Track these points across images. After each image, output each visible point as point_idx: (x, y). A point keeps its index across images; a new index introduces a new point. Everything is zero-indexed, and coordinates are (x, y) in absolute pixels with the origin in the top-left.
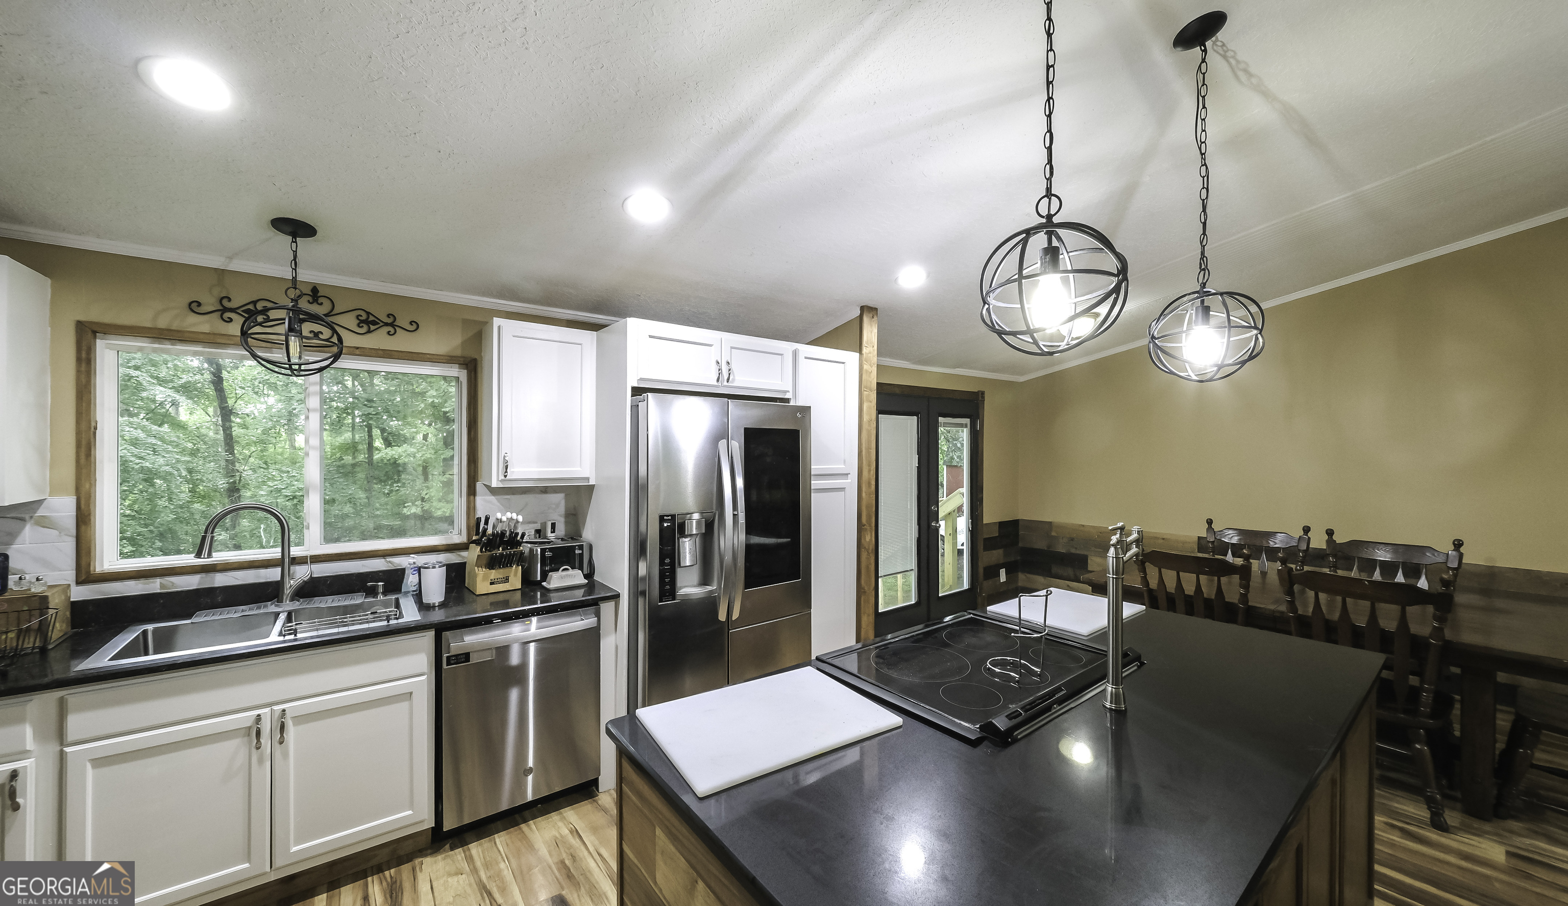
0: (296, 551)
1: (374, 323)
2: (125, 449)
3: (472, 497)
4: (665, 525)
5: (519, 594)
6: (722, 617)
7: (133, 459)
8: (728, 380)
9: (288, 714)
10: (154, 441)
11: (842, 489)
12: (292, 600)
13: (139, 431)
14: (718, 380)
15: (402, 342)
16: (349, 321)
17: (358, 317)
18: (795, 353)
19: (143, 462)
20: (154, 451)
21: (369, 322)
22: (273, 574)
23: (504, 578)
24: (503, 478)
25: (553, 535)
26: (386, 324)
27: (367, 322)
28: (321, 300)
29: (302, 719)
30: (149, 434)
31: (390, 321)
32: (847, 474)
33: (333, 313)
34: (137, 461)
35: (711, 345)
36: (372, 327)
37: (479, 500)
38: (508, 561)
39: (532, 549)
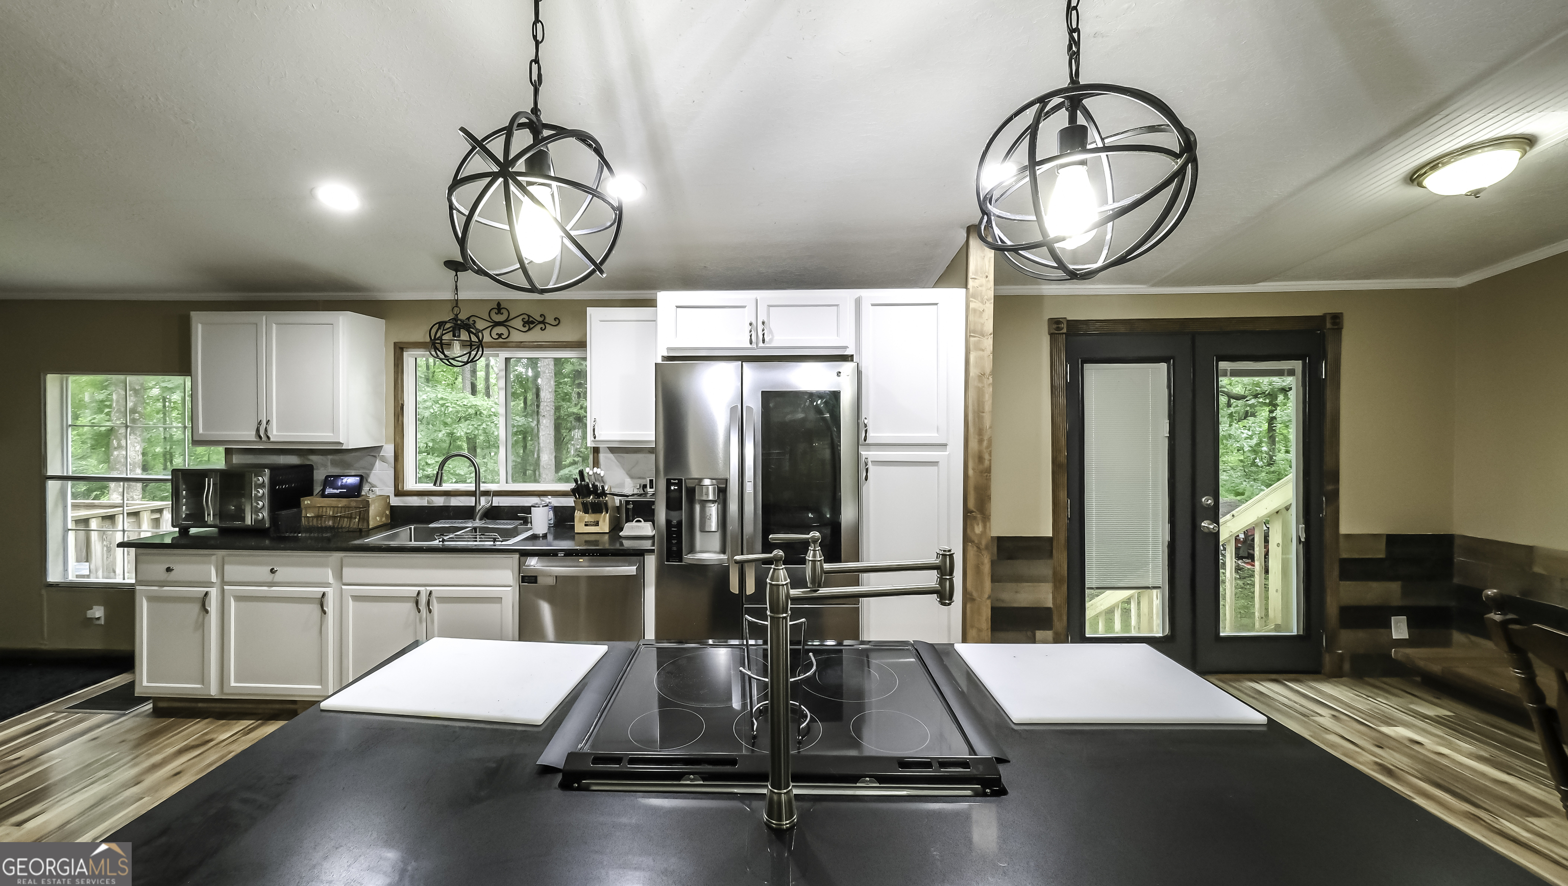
0: (484, 487)
1: (532, 323)
3: (596, 455)
4: (672, 488)
5: (607, 537)
6: (734, 588)
8: (764, 341)
9: (434, 595)
11: (935, 463)
12: (481, 519)
14: (751, 343)
15: (551, 334)
16: (518, 323)
17: (523, 320)
18: (858, 302)
21: (530, 323)
22: (470, 501)
23: (595, 522)
24: (594, 439)
25: (652, 490)
26: (540, 322)
27: (528, 322)
28: (503, 311)
29: (443, 600)
31: (541, 319)
32: (945, 445)
33: (509, 319)
35: (744, 307)
36: (532, 326)
37: (602, 456)
38: (597, 508)
39: (620, 501)
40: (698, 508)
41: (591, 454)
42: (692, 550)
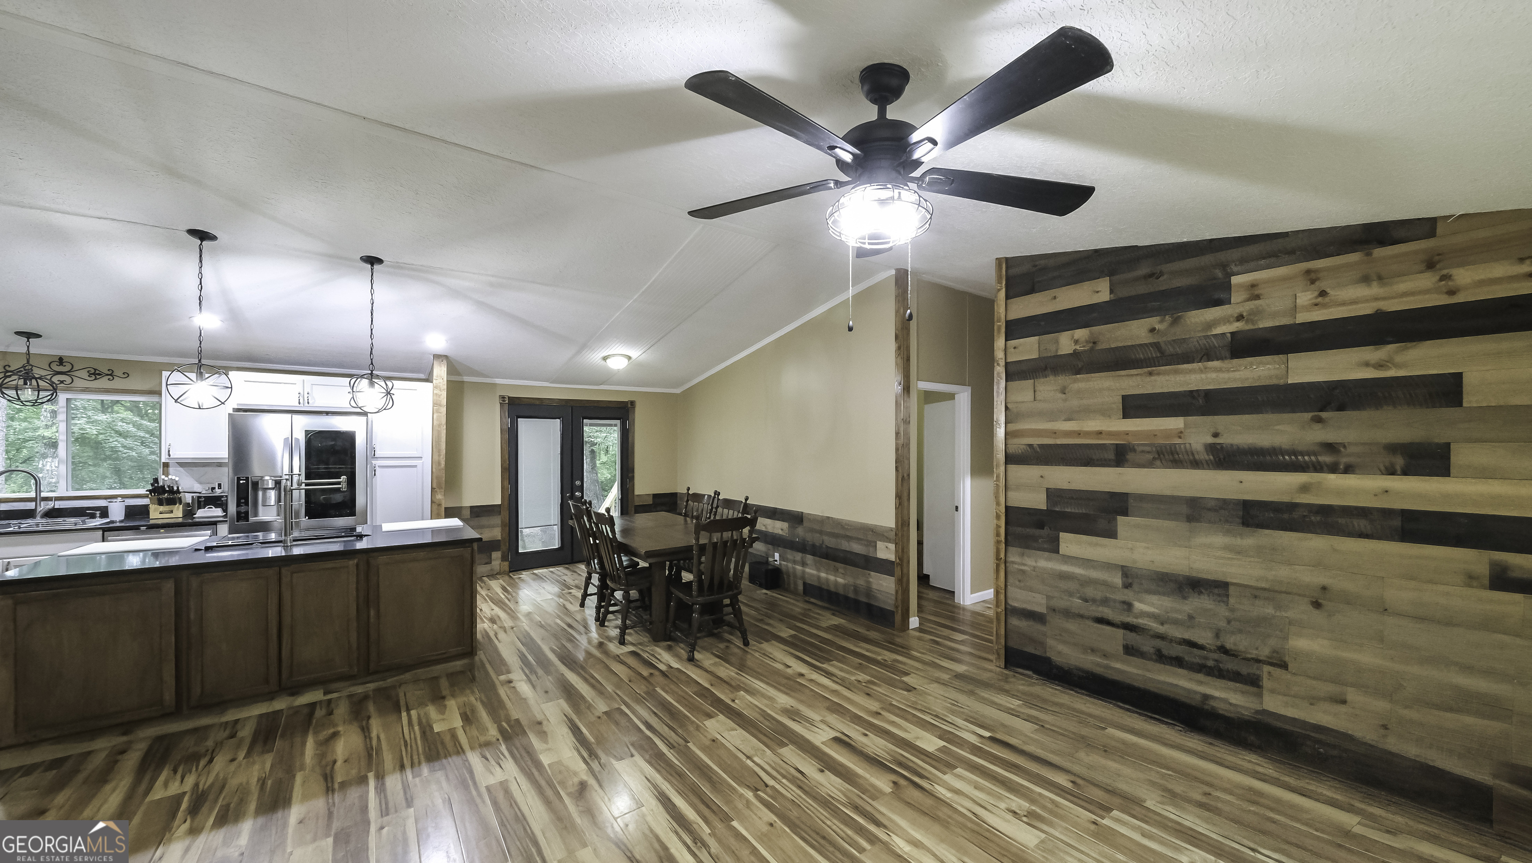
0: (44, 494)
1: (99, 374)
2: (116, 441)
3: (165, 468)
4: (241, 482)
5: (180, 520)
7: (121, 449)
8: (308, 403)
10: (142, 434)
11: (414, 466)
12: (42, 518)
13: (131, 426)
14: (299, 403)
15: (117, 383)
16: (83, 374)
17: (88, 372)
19: (130, 452)
20: (142, 443)
21: (95, 374)
22: (26, 505)
23: (169, 511)
24: (167, 457)
25: (220, 490)
26: (108, 375)
27: (94, 374)
28: (65, 364)
30: (139, 427)
31: (109, 373)
32: (421, 457)
33: (73, 370)
34: (125, 451)
35: (295, 384)
36: (98, 377)
37: (171, 470)
38: (172, 502)
39: (193, 497)
40: (260, 493)
41: (160, 468)
42: (256, 515)
